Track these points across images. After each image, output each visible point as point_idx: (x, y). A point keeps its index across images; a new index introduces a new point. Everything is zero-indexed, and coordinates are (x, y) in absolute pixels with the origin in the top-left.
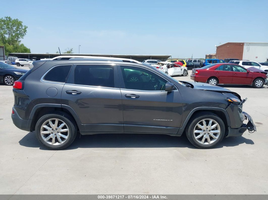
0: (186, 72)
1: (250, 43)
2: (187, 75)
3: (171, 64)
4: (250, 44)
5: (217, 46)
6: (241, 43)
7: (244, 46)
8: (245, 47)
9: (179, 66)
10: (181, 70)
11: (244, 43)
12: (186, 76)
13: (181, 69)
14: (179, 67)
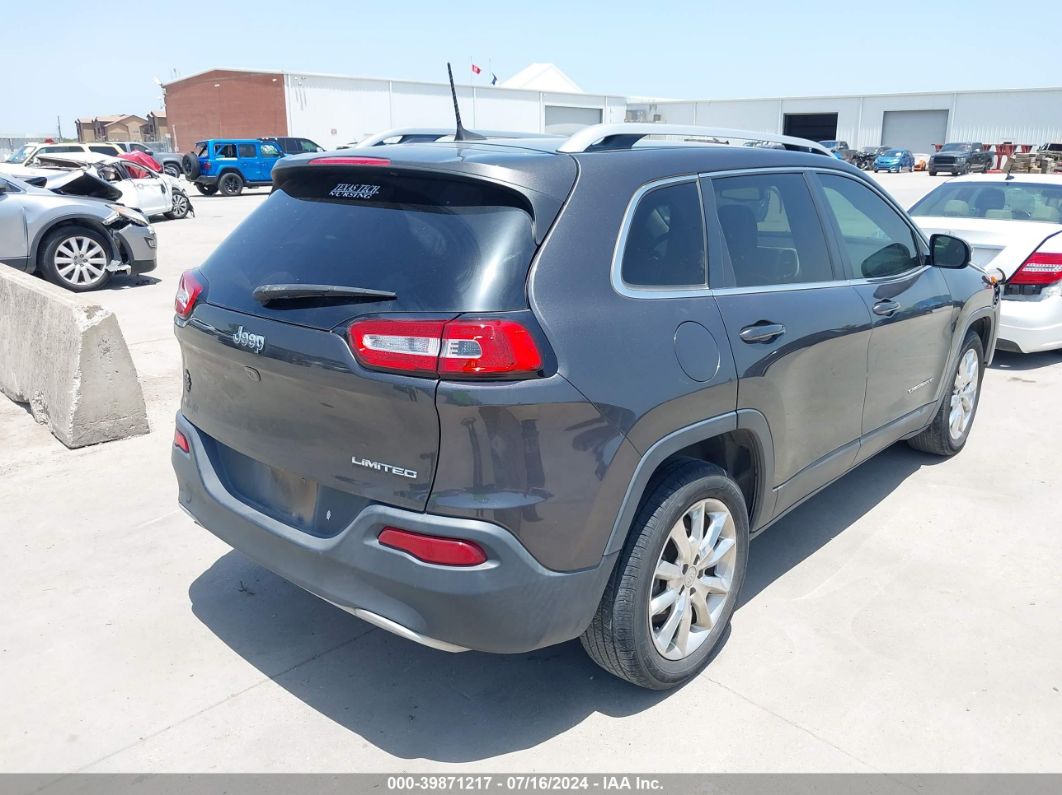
0: (183, 199)
1: (303, 78)
2: (189, 214)
3: (112, 166)
4: (304, 80)
5: (166, 83)
6: (272, 76)
7: (286, 87)
8: (290, 93)
9: (149, 173)
10: (164, 191)
11: (282, 75)
12: (183, 217)
13: (162, 186)
14: (151, 175)
